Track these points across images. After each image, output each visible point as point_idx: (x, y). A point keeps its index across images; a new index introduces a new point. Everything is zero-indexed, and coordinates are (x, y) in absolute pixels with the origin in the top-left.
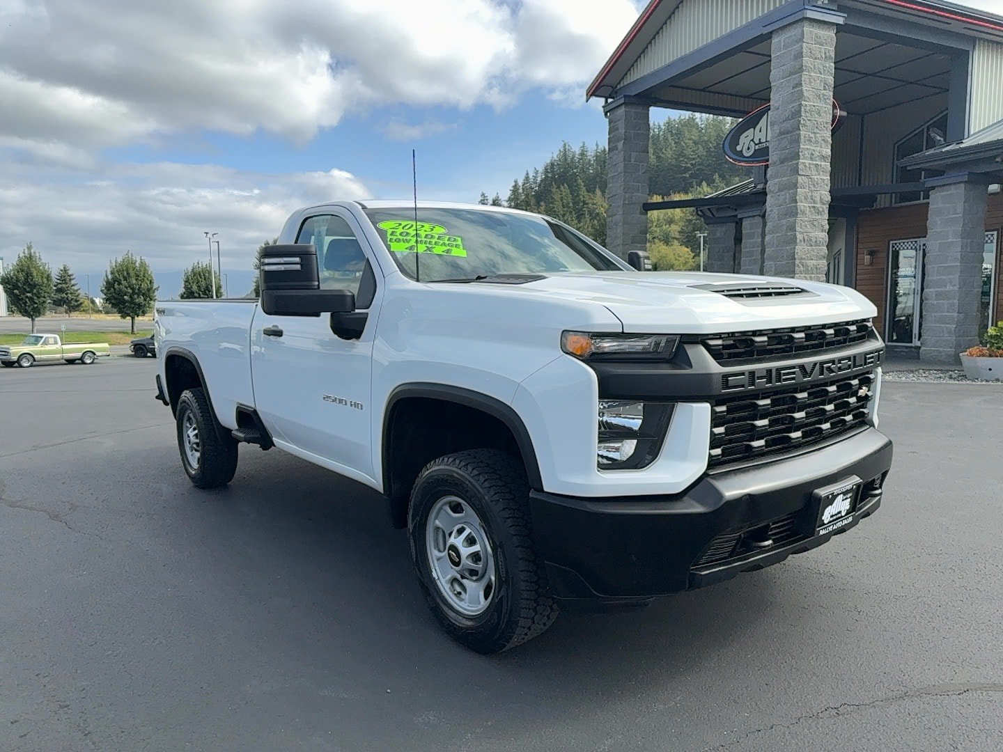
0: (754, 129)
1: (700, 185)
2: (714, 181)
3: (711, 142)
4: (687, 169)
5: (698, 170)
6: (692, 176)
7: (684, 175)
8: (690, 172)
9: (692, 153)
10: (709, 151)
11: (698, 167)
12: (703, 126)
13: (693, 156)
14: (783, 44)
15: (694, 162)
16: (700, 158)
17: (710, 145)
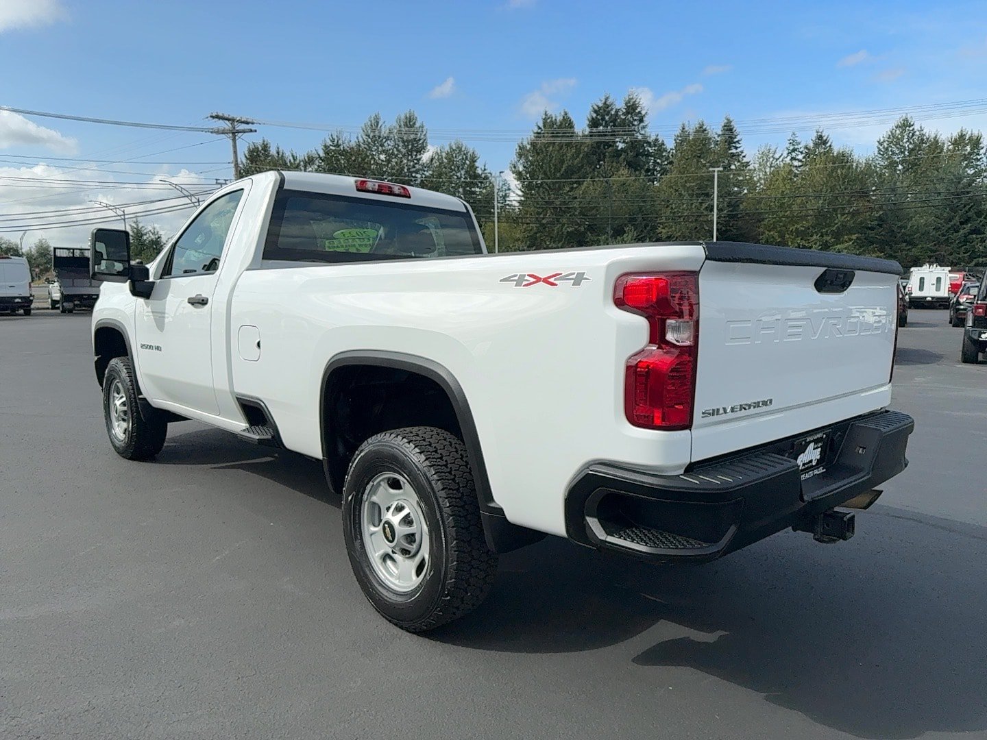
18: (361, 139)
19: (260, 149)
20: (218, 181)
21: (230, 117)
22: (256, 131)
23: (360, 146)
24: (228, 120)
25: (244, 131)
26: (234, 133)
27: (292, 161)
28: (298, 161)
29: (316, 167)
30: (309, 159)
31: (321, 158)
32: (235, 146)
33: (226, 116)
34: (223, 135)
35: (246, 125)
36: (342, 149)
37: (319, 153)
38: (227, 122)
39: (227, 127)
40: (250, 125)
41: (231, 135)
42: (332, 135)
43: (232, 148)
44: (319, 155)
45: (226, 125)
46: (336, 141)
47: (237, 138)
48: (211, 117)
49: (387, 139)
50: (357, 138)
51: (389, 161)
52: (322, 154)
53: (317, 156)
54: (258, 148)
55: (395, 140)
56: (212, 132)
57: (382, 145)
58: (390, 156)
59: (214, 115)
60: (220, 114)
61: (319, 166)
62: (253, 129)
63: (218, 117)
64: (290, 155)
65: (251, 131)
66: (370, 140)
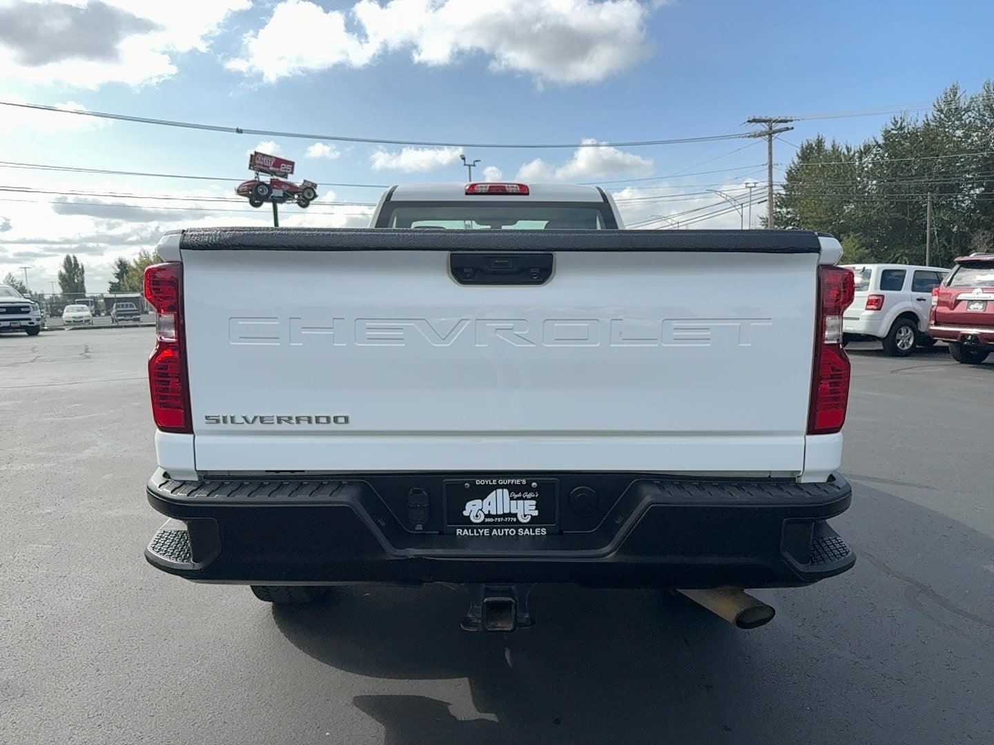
18: (930, 117)
19: (814, 145)
20: (748, 185)
21: (768, 118)
22: (793, 128)
23: (929, 125)
24: (765, 121)
25: (780, 131)
26: (771, 133)
27: (846, 153)
28: (852, 153)
29: (873, 156)
30: (864, 149)
31: (879, 146)
32: (770, 147)
33: (764, 118)
34: (760, 138)
35: (784, 124)
36: (906, 131)
37: (877, 140)
38: (764, 124)
39: (764, 129)
40: (789, 123)
41: (767, 136)
42: (894, 119)
43: (767, 149)
44: (877, 143)
45: (764, 127)
46: (899, 124)
47: (773, 138)
48: (749, 121)
49: (967, 110)
50: (926, 116)
51: (967, 136)
52: (881, 141)
53: (874, 144)
54: (812, 145)
55: (979, 109)
56: (749, 137)
57: (960, 119)
58: (969, 129)
59: (751, 119)
60: (757, 117)
61: (876, 155)
62: (789, 127)
63: (755, 121)
64: (845, 147)
65: (787, 129)
66: (942, 116)
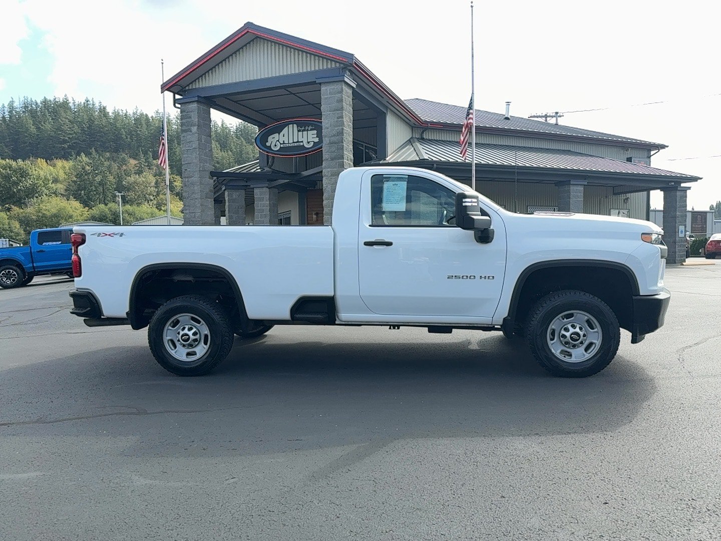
0: (279, 134)
1: (78, 154)
2: (91, 154)
3: (84, 123)
4: (65, 142)
5: (74, 143)
6: (69, 147)
7: (63, 146)
8: (68, 144)
9: (69, 129)
10: (83, 129)
11: (75, 141)
12: (76, 110)
13: (70, 132)
14: (329, 92)
15: (71, 136)
16: (76, 134)
17: (84, 125)
